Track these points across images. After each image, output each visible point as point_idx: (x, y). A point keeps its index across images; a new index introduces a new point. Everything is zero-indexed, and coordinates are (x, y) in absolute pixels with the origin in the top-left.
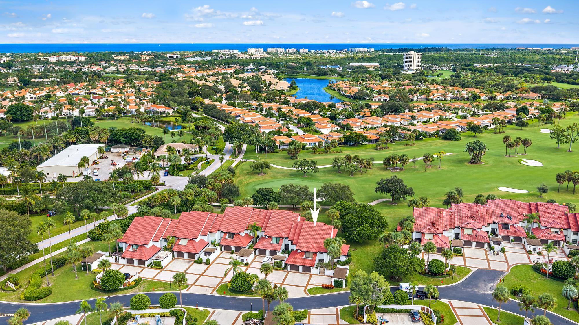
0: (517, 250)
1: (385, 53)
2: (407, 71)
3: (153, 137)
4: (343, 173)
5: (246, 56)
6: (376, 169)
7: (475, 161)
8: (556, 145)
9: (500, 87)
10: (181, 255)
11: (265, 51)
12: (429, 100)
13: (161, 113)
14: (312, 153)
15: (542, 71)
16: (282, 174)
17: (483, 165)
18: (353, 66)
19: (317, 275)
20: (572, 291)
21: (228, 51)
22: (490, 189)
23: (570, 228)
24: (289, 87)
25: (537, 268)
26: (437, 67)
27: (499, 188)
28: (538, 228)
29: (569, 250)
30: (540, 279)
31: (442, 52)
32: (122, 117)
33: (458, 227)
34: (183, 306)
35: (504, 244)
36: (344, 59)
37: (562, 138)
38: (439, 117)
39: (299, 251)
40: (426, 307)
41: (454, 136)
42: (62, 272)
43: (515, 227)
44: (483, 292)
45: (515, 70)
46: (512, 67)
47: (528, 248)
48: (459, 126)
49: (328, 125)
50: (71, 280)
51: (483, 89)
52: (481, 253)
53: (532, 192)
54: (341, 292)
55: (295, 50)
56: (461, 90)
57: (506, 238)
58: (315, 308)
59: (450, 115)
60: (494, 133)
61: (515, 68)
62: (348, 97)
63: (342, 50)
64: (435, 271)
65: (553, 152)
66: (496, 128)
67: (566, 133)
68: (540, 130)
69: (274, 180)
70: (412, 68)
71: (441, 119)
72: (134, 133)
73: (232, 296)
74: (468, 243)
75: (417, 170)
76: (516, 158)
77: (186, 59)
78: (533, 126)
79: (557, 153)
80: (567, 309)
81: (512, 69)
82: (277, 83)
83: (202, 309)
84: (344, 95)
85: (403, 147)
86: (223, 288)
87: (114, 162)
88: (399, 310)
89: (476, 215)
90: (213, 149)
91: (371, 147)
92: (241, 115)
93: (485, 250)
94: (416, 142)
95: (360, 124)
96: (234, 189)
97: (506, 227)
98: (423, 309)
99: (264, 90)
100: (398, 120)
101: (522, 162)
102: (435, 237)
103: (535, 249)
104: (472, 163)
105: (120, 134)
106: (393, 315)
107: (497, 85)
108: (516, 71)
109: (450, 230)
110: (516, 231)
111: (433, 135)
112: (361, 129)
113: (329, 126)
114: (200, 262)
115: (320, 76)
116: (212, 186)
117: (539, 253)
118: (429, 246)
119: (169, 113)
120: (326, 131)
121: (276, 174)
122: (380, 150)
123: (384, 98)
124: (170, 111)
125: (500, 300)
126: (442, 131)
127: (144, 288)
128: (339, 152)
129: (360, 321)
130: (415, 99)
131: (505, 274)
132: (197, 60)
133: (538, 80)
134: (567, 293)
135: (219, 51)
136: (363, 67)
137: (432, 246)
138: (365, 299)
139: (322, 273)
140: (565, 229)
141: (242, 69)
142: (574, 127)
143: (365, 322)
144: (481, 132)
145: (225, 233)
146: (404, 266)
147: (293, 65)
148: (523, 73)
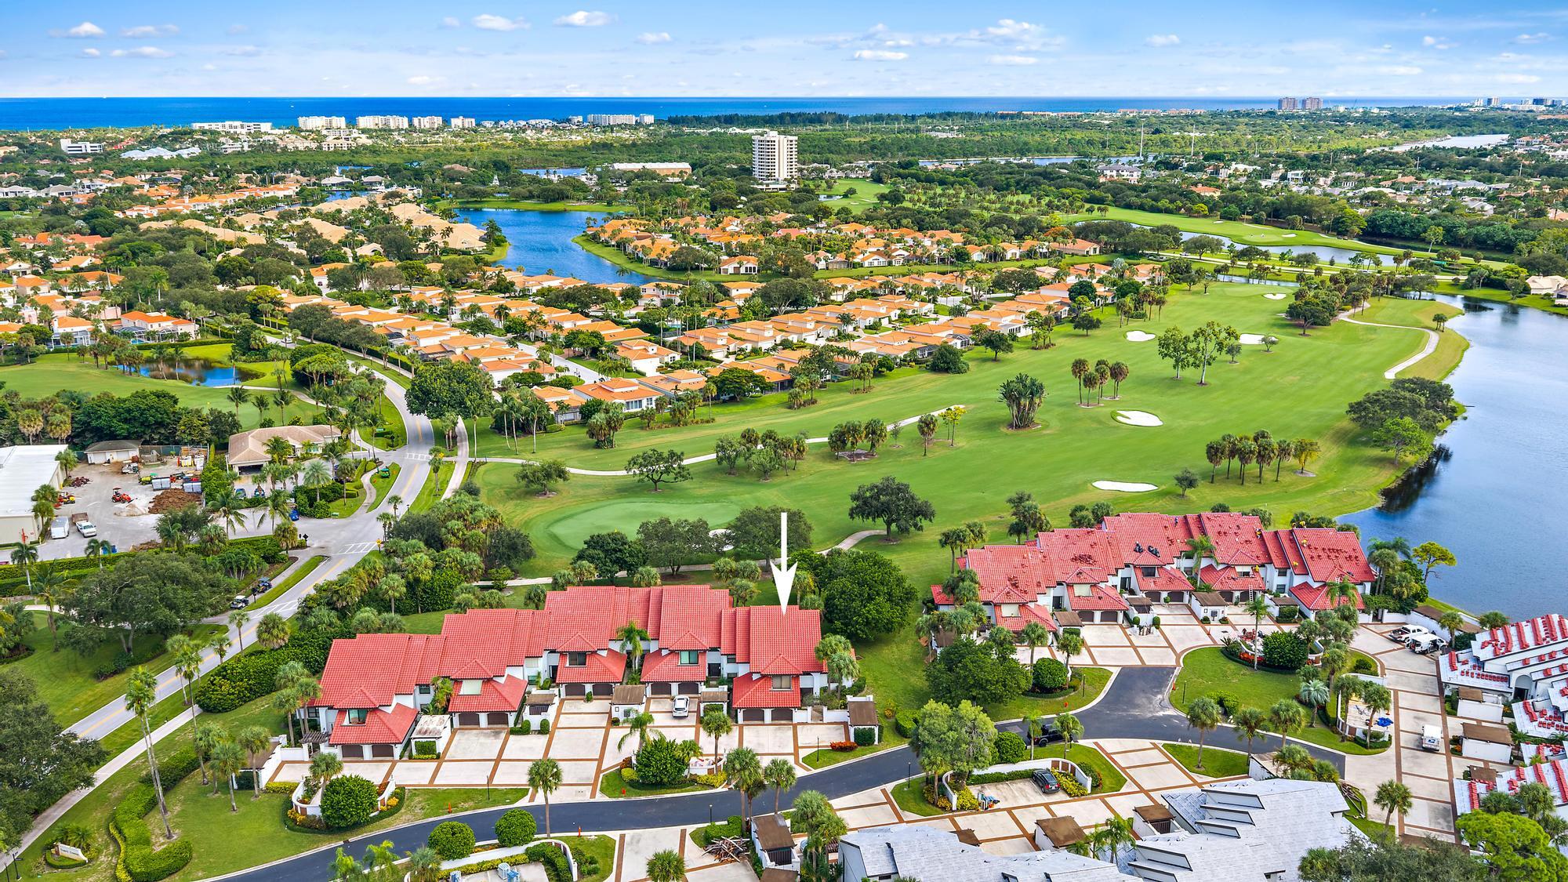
0: (1180, 620)
1: (687, 130)
2: (767, 185)
3: (205, 412)
4: (741, 476)
5: (307, 143)
6: (812, 458)
7: (1022, 422)
8: (1172, 372)
9: (1005, 227)
10: (469, 719)
11: (351, 123)
12: (854, 266)
13: (164, 337)
14: (642, 428)
15: (1079, 180)
16: (596, 490)
17: (1041, 429)
18: (625, 172)
19: (807, 723)
20: (1317, 690)
21: (242, 127)
22: (1076, 489)
23: (1271, 562)
24: (482, 239)
25: (1231, 652)
26: (834, 170)
27: (1095, 484)
28: (1210, 568)
29: (1277, 608)
30: (1244, 674)
31: (827, 126)
32: (48, 352)
33: (1060, 584)
34: (552, 835)
35: (1157, 610)
36: (586, 148)
37: (1183, 356)
38: (898, 312)
39: (755, 677)
40: (1061, 760)
41: (955, 363)
42: (184, 802)
43: (1167, 571)
44: (1149, 715)
45: (1018, 177)
46: (1009, 170)
47: (1202, 612)
48: (955, 337)
49: (650, 349)
50: (222, 817)
51: (969, 233)
52: (1113, 634)
53: (1164, 487)
54: (875, 754)
55: (438, 121)
56: (919, 235)
57: (1154, 596)
58: (838, 796)
59: (921, 307)
60: (1034, 348)
61: (1018, 173)
62: (653, 263)
63: (569, 121)
64: (1048, 682)
65: (1171, 388)
66: (1036, 337)
67: (1192, 346)
68: (1125, 337)
69: (584, 507)
70: (777, 175)
71: (902, 317)
72: (152, 407)
73: (643, 798)
74: (1087, 616)
75: (906, 455)
76: (1104, 410)
77: (125, 156)
78: (1110, 325)
79: (1178, 390)
80: (1311, 726)
81: (1010, 173)
82: (449, 230)
83: (592, 835)
84: (640, 260)
85: (847, 396)
86: (614, 780)
87: (120, 492)
88: (1009, 774)
89: (1092, 552)
90: (378, 435)
91: (774, 402)
92: (404, 333)
93: (1121, 626)
94: (874, 382)
95: (724, 342)
96: (519, 541)
97: (1149, 572)
98: (1055, 765)
99: (420, 251)
100: (811, 325)
101: (1119, 418)
102: (1023, 610)
103: (1214, 614)
104: (1018, 427)
105: (112, 413)
106: (1000, 786)
107: (997, 222)
108: (1021, 180)
109: (1047, 591)
110: (1171, 579)
111: (904, 362)
112: (730, 354)
113: (651, 352)
114: (523, 730)
115: (546, 202)
116: (458, 538)
117: (1224, 621)
118: (1034, 632)
119: (187, 335)
120: (649, 366)
121: (581, 492)
122: (799, 408)
123: (748, 266)
124: (191, 328)
125: (1204, 724)
126: (922, 349)
127: (422, 809)
128: (708, 422)
129: (944, 808)
130: (822, 265)
131: (1177, 672)
132: (161, 157)
133: (1078, 204)
134: (1310, 693)
135: (214, 126)
136: (652, 175)
137: (1040, 631)
138: (953, 760)
139: (818, 718)
140: (1262, 566)
141: (314, 184)
142: (1209, 331)
143: (954, 808)
144: (1009, 348)
145: (562, 654)
146: (997, 682)
147: (460, 172)
148: (1038, 184)
